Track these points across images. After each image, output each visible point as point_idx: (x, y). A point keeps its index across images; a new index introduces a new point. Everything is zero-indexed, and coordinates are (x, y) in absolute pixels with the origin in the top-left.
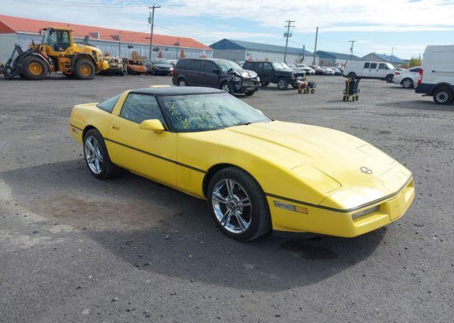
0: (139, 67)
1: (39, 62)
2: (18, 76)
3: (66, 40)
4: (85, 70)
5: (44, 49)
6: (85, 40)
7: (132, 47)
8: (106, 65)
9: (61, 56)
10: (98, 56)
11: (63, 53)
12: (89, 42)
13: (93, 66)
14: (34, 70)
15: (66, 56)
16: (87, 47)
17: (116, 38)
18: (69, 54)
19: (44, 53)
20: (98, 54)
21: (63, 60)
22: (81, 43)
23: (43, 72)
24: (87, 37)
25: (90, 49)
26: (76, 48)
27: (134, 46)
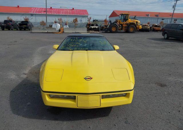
0: (158, 28)
1: (116, 26)
2: (109, 31)
3: (127, 18)
4: (132, 29)
5: (118, 21)
6: (134, 17)
7: (164, 20)
8: (141, 27)
9: (124, 24)
10: (138, 24)
11: (125, 23)
12: (136, 18)
13: (135, 27)
14: (113, 29)
15: (126, 24)
16: (135, 20)
17: (157, 16)
18: (127, 23)
19: (118, 23)
20: (138, 23)
21: (124, 25)
22: (133, 19)
23: (116, 30)
24: (135, 16)
25: (135, 21)
26: (130, 21)
27: (165, 19)
